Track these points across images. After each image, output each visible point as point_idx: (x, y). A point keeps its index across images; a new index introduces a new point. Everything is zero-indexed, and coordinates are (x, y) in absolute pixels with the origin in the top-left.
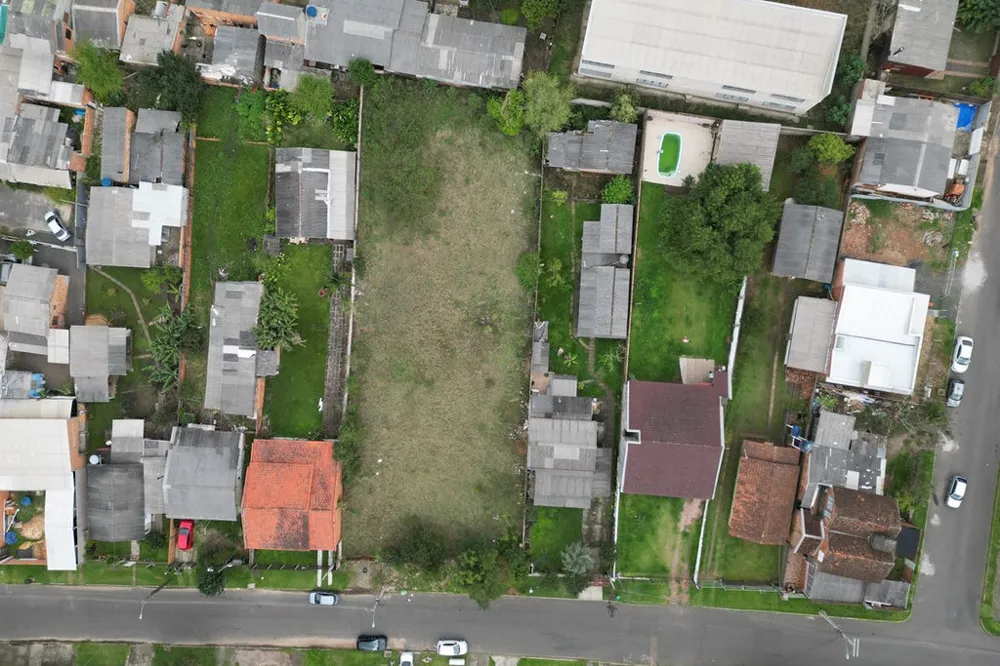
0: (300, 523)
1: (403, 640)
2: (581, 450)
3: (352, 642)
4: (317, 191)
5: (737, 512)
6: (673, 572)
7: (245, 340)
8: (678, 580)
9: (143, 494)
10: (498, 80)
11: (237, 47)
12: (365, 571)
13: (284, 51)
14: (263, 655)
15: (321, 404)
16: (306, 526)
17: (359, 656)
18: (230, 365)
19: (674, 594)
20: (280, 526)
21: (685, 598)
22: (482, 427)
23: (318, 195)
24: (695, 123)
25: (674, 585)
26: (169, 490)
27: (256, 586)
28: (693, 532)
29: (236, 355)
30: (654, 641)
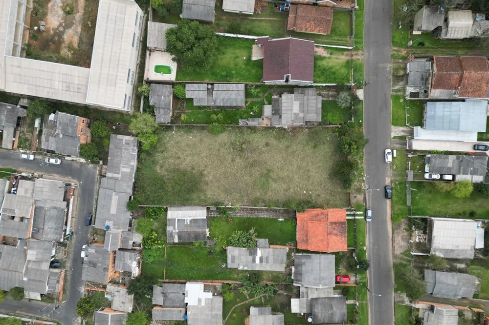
0: (334, 226)
1: (386, 178)
2: (295, 100)
3: (388, 202)
4: (186, 223)
5: (319, 31)
6: (348, 58)
7: (253, 253)
8: (352, 55)
9: (325, 298)
10: (134, 146)
11: (124, 261)
12: (355, 197)
13: (125, 240)
14: (396, 242)
15: (280, 220)
16: (335, 223)
17: (395, 198)
18: (264, 260)
19: (359, 57)
20: (336, 235)
21: (360, 52)
22: (287, 147)
23: (187, 223)
24: (149, 59)
25: (355, 57)
26: (322, 286)
27: (365, 246)
28: (330, 51)
29: (260, 257)
30: (381, 65)
